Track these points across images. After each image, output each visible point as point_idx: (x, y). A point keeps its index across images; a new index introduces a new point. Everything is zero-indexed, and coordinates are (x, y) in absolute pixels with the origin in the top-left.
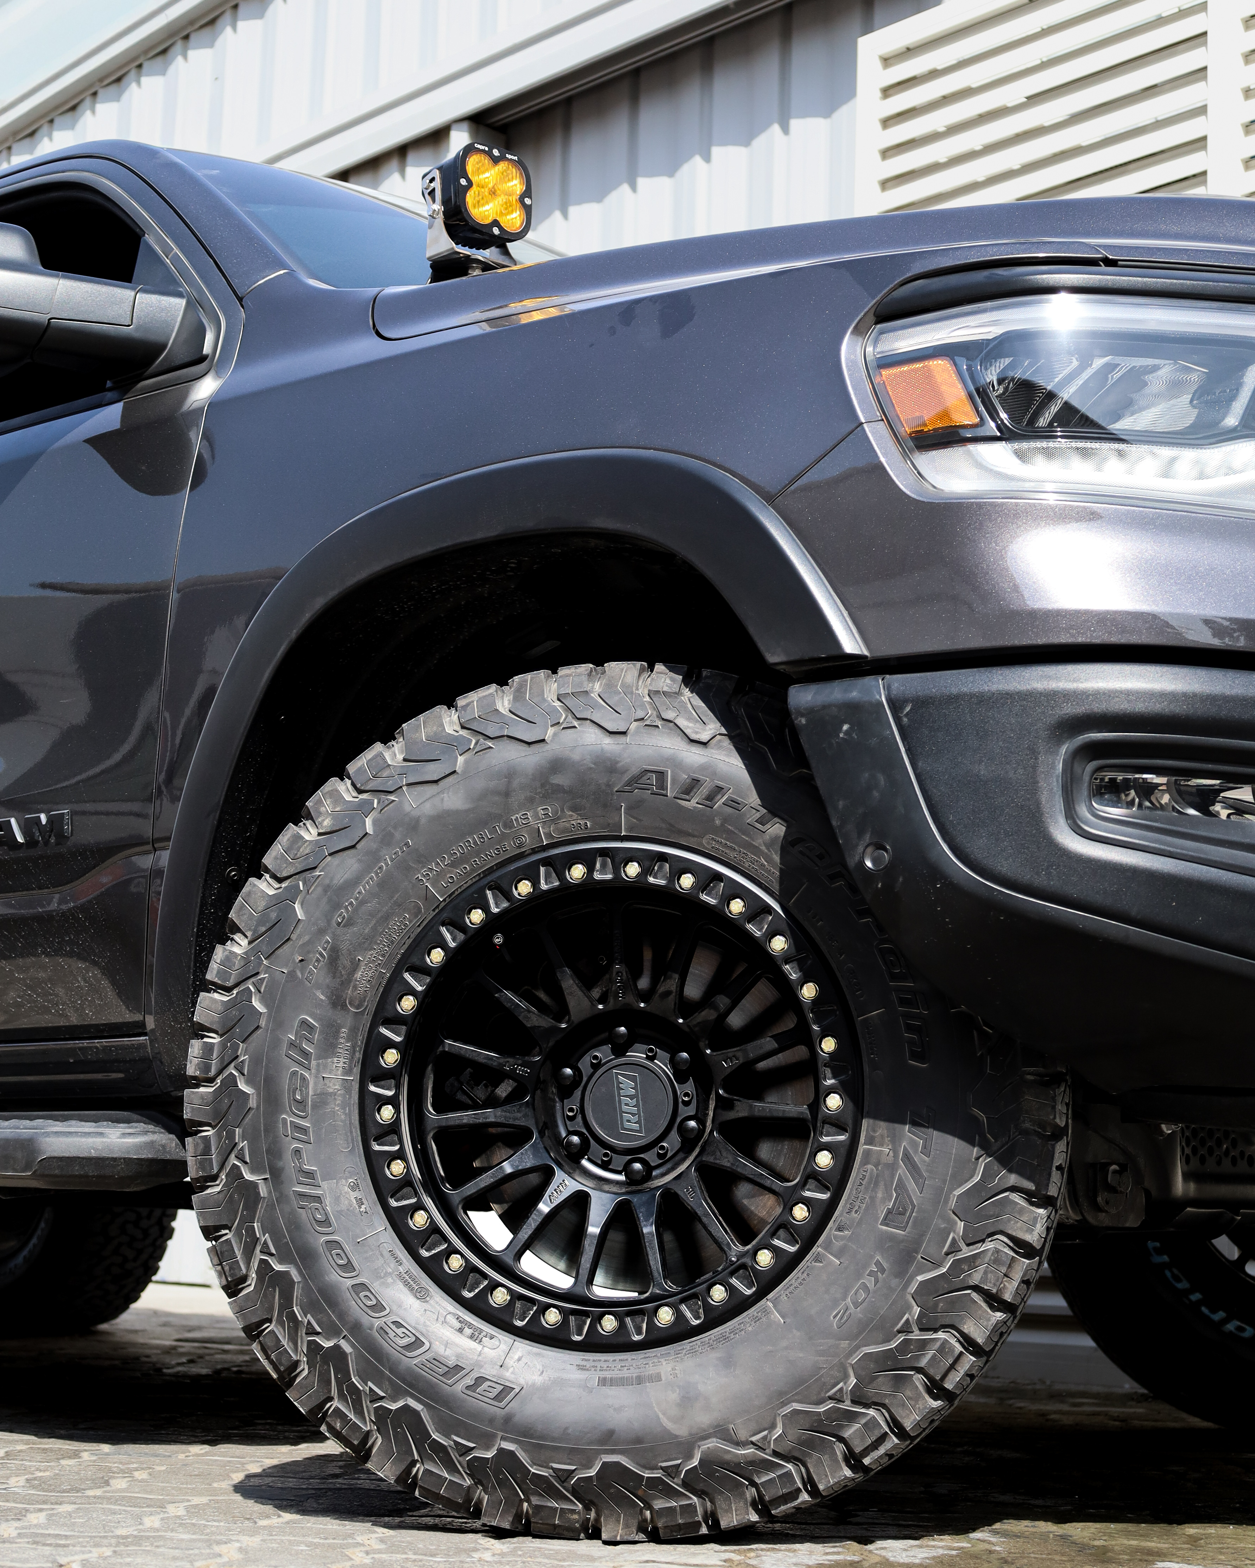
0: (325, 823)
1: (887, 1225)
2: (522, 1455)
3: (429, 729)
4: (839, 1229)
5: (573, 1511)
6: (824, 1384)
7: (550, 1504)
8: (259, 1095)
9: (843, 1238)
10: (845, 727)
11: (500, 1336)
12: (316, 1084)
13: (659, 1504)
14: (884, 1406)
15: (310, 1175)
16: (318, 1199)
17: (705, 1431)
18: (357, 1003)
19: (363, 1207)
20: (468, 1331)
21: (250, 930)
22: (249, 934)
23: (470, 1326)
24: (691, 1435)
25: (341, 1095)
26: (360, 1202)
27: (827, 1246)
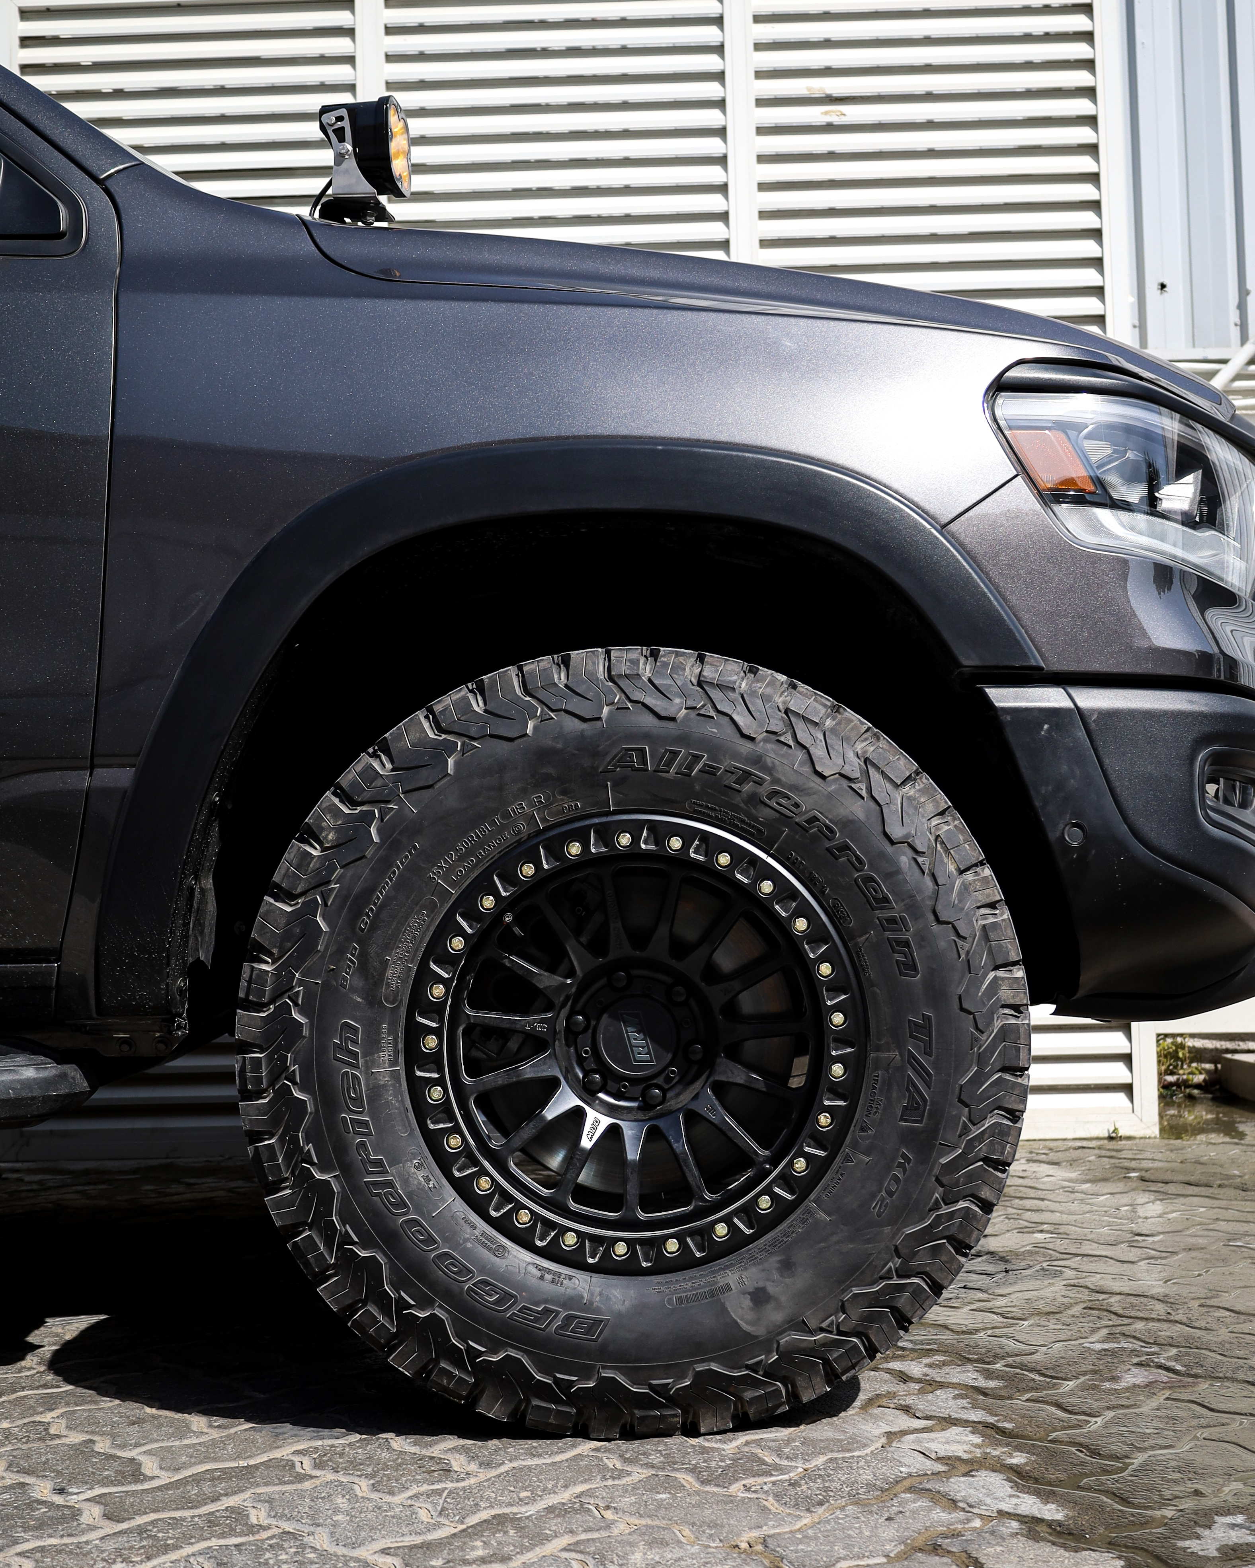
0: (330, 837)
1: (906, 1121)
2: (621, 1379)
3: (411, 737)
4: (862, 1129)
5: (675, 1416)
6: (876, 1266)
7: (652, 1413)
8: (315, 1100)
9: (868, 1137)
10: (1046, 727)
11: (578, 1276)
12: (367, 1080)
13: (749, 1395)
14: (926, 1273)
15: (379, 1163)
16: (390, 1184)
17: (780, 1327)
18: (391, 998)
19: (431, 1183)
20: (548, 1277)
21: (275, 947)
22: (275, 951)
23: (549, 1271)
24: (769, 1333)
25: (391, 1085)
26: (427, 1179)
27: (855, 1145)
